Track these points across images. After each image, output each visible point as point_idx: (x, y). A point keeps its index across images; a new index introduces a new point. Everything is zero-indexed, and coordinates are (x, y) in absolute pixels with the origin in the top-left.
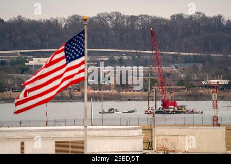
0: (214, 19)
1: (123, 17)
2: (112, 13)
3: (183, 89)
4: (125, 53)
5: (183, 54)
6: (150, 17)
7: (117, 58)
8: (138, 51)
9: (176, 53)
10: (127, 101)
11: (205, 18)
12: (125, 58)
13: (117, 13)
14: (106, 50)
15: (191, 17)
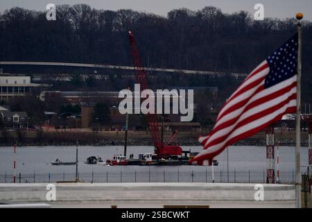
0: (234, 17)
1: (94, 12)
2: (77, 7)
3: (196, 127)
4: (97, 69)
5: (188, 72)
6: (136, 12)
7: (85, 77)
8: (117, 67)
9: (176, 70)
10: (109, 144)
11: (220, 17)
12: (98, 77)
13: (85, 7)
14: (67, 64)
15: (199, 15)
